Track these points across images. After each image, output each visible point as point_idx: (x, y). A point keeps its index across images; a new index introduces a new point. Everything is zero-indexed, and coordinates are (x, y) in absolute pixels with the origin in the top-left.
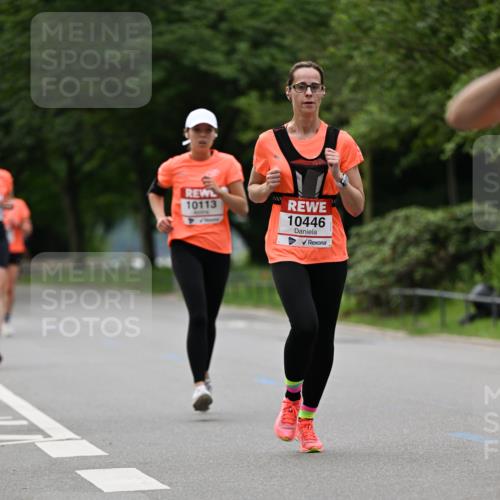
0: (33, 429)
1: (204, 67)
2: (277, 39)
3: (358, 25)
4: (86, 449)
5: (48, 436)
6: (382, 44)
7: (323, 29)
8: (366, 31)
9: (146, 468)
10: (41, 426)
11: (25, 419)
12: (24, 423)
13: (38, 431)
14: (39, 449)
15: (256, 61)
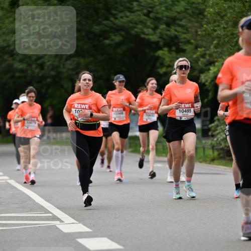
0: (55, 218)
1: (143, 36)
2: (178, 22)
3: (218, 14)
4: (81, 228)
5: (63, 222)
6: (230, 23)
7: (201, 16)
8: (222, 17)
9: (112, 238)
10: (59, 217)
11: (51, 213)
12: (51, 215)
13: (58, 219)
14: (58, 228)
15: (168, 33)
